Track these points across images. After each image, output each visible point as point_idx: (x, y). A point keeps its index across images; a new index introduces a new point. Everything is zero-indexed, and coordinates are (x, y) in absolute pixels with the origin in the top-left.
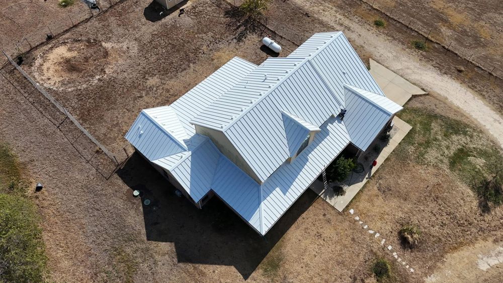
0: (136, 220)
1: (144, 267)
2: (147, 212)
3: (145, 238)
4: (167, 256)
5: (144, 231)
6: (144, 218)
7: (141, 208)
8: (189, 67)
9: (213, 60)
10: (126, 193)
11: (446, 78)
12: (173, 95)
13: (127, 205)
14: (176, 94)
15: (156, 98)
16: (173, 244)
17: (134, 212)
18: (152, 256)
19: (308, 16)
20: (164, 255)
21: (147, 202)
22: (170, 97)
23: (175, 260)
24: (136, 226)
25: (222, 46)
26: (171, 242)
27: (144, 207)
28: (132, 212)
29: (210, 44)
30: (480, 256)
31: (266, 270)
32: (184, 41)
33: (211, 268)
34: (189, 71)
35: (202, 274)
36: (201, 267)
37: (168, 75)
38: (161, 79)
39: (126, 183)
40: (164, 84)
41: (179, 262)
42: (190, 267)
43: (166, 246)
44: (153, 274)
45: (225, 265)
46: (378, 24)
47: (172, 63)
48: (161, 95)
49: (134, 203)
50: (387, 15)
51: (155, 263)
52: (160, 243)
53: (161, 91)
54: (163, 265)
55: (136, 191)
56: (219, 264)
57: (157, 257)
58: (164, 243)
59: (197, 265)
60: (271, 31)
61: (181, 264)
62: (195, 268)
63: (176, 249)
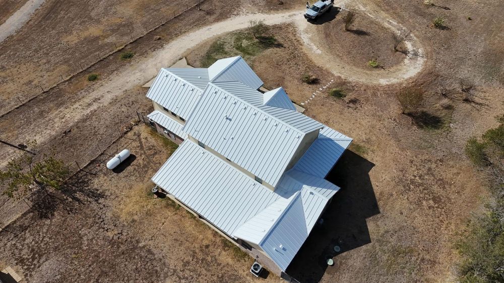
0: (356, 258)
1: (393, 241)
2: (346, 247)
3: (370, 244)
4: (379, 223)
5: (364, 247)
6: (353, 249)
7: (344, 254)
8: (144, 247)
9: (134, 221)
10: (331, 274)
11: (166, 47)
12: (194, 256)
13: (344, 270)
14: (191, 253)
15: (199, 275)
16: (367, 220)
17: (349, 261)
18: (382, 236)
19: (70, 131)
20: (377, 226)
21: (337, 249)
22: (197, 259)
23: (379, 216)
24: (362, 256)
25: (109, 214)
26: (366, 222)
27: (342, 251)
28: (350, 262)
29: (103, 228)
30: (313, 52)
31: (364, 152)
32: (93, 263)
33: (375, 188)
34: (152, 245)
35: (381, 194)
36: (377, 195)
37: (159, 270)
38: (165, 278)
39: (321, 278)
40: (175, 271)
41: (379, 212)
42: (380, 204)
43: (371, 225)
44: (396, 232)
45: (369, 179)
46: (93, 79)
47: (136, 269)
48: (194, 271)
49: (341, 262)
50: (81, 72)
51: (387, 232)
52: (369, 231)
53: (188, 272)
54: (386, 225)
55: (328, 263)
56: (371, 183)
57: (382, 232)
58: (368, 227)
59: (377, 198)
60: (89, 165)
61: (381, 210)
62: (380, 200)
63: (370, 216)
